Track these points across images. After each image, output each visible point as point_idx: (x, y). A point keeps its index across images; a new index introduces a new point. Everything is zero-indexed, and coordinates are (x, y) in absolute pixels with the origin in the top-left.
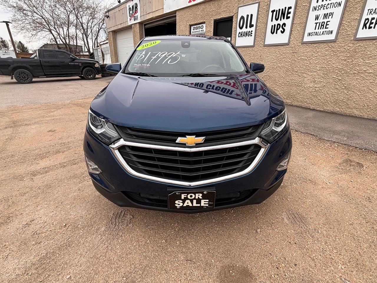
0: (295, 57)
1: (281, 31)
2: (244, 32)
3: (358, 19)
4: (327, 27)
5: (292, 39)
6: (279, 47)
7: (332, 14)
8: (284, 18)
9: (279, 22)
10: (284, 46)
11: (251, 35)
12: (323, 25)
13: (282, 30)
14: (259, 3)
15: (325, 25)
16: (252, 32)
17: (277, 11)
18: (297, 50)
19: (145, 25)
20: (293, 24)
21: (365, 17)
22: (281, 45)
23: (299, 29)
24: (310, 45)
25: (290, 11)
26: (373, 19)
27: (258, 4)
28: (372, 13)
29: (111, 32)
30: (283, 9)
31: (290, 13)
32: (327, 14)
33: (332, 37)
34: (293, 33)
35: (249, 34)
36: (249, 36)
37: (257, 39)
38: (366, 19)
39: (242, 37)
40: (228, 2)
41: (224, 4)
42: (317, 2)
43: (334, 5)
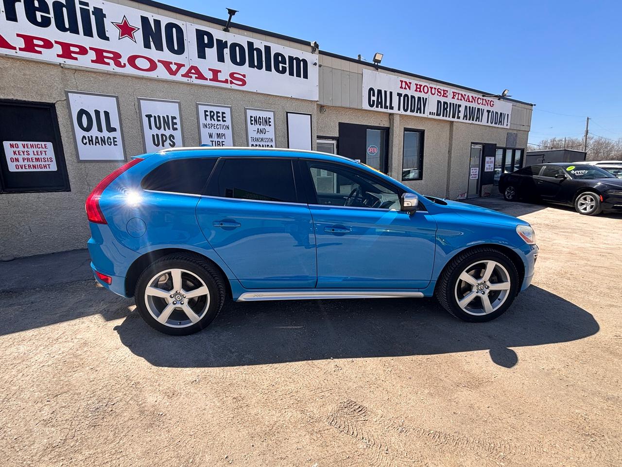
1: (170, 144)
2: (97, 138)
3: (246, 143)
7: (224, 135)
8: (169, 129)
9: (162, 131)
11: (115, 143)
13: (172, 144)
14: (117, 98)
15: (221, 144)
16: (115, 140)
17: (155, 117)
20: (183, 137)
21: (251, 143)
23: (193, 144)
25: (175, 121)
26: (256, 145)
27: (114, 98)
28: (254, 140)
30: (163, 117)
31: (176, 124)
32: (220, 134)
35: (111, 142)
36: (110, 145)
37: (129, 151)
38: (252, 145)
39: (93, 144)
40: (27, 72)
41: (12, 72)
42: (206, 120)
43: (223, 127)
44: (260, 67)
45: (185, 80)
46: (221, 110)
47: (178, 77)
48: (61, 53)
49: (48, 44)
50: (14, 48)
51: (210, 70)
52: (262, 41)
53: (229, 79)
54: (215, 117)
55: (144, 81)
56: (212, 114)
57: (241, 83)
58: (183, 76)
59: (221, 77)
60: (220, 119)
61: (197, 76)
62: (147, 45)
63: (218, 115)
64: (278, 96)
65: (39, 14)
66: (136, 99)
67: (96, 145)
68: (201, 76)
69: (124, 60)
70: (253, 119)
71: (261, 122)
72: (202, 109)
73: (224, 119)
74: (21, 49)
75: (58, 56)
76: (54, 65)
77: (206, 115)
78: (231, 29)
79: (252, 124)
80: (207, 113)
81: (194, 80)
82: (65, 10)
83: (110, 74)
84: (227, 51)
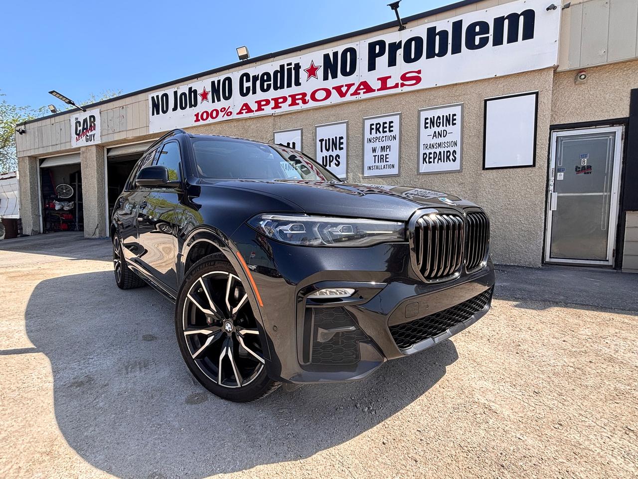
1: (335, 163)
3: (416, 153)
4: (387, 160)
5: (351, 173)
7: (389, 147)
8: (336, 149)
9: (330, 153)
12: (383, 158)
13: (337, 163)
14: (302, 130)
15: (384, 158)
17: (326, 140)
19: (109, 150)
20: (348, 156)
21: (422, 151)
23: (356, 162)
24: (373, 179)
25: (342, 141)
26: (430, 153)
27: (300, 131)
28: (428, 147)
29: (27, 158)
30: (333, 139)
31: (342, 143)
32: (384, 147)
33: (395, 171)
34: (350, 165)
38: (424, 154)
40: (259, 125)
41: (252, 127)
42: (371, 134)
43: (388, 138)
44: (443, 53)
45: (354, 98)
46: (388, 120)
47: (348, 98)
48: (273, 106)
49: (268, 102)
50: (253, 111)
51: (378, 79)
52: (448, 20)
53: (400, 82)
54: (381, 129)
55: (322, 110)
56: (378, 126)
57: (414, 82)
58: (352, 95)
59: (390, 83)
60: (387, 130)
61: (365, 90)
62: (326, 78)
63: (385, 125)
64: (471, 82)
65: (266, 84)
66: (314, 128)
68: (369, 89)
69: (308, 98)
70: (428, 121)
71: (440, 123)
72: (368, 124)
73: (391, 129)
74: (256, 111)
75: (272, 108)
76: (270, 116)
77: (371, 129)
78: (407, 26)
79: (426, 128)
80: (373, 127)
81: (363, 96)
82: (279, 74)
83: (299, 112)
84: (400, 53)
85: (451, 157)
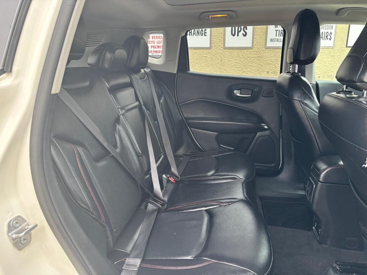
0: (261, 61)
5: (255, 43)
6: (243, 50)
10: (248, 50)
11: (206, 34)
12: (282, 33)
13: (244, 34)
16: (206, 31)
18: (262, 54)
20: (254, 28)
22: (244, 49)
23: (260, 34)
24: (273, 50)
34: (255, 37)
35: (203, 33)
36: (202, 36)
37: (214, 40)
39: (191, 35)
67: (193, 36)
85: (329, 37)
